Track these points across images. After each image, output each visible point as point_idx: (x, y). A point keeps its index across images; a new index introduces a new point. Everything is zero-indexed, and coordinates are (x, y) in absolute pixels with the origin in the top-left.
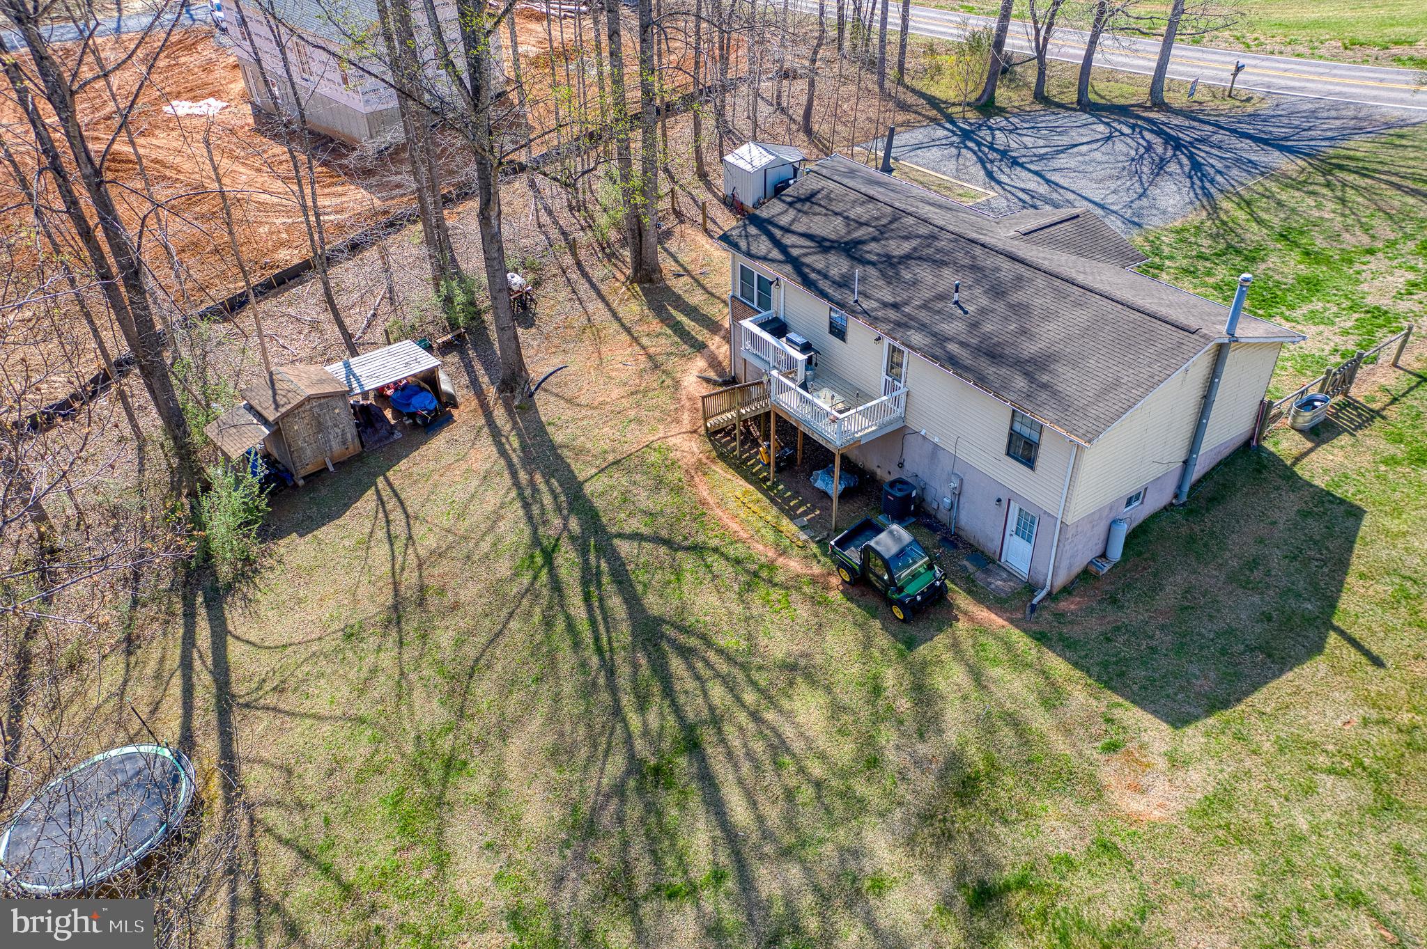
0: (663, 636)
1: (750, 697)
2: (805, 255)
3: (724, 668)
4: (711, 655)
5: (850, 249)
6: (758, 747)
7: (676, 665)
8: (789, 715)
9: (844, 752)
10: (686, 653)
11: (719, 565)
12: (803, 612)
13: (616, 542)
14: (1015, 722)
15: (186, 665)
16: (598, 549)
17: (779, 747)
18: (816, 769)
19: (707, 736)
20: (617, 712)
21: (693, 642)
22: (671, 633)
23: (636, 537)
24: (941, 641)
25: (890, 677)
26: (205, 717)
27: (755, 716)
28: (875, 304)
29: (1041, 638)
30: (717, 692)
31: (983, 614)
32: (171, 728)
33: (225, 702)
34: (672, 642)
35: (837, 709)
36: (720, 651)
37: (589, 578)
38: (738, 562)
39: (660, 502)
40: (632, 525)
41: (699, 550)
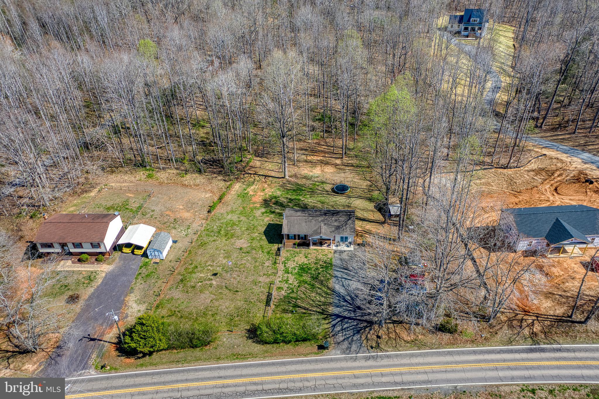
33: (350, 197)
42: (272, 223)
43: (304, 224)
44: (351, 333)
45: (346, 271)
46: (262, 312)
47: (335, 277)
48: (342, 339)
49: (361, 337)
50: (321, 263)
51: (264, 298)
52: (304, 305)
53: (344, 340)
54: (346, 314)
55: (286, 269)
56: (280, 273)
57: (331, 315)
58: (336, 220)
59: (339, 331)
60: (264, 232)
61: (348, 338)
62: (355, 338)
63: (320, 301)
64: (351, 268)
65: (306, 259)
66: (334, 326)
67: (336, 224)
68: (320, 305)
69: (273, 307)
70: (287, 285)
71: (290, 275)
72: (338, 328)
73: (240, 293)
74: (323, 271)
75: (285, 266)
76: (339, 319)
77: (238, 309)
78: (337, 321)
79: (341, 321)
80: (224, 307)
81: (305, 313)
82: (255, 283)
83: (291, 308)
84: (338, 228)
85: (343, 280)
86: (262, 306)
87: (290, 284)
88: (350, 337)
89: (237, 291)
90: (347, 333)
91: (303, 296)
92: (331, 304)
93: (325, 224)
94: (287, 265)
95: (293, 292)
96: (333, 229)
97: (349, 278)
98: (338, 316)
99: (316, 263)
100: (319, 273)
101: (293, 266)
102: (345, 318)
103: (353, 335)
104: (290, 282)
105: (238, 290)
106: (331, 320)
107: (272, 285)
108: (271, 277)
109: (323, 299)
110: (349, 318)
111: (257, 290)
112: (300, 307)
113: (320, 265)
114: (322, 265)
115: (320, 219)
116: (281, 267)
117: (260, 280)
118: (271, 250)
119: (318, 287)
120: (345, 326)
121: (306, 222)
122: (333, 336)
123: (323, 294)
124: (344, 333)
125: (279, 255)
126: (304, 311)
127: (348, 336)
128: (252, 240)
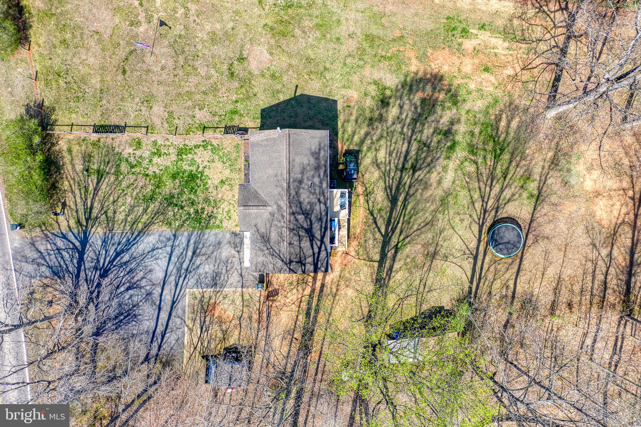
0: (392, 198)
1: (388, 168)
2: (318, 240)
3: (387, 179)
4: (387, 184)
5: (309, 231)
6: (394, 155)
7: (394, 188)
8: (385, 158)
9: (383, 142)
10: (391, 190)
11: (371, 204)
12: (367, 176)
13: (383, 234)
14: (356, 121)
15: (480, 278)
16: (388, 235)
17: (391, 153)
18: (389, 143)
19: (400, 166)
20: (410, 187)
21: (388, 191)
22: (390, 197)
23: (380, 231)
24: (351, 147)
25: (365, 148)
26: (480, 257)
27: (390, 163)
28: (322, 205)
30: (392, 174)
31: (340, 146)
32: (487, 259)
33: (475, 258)
34: (391, 195)
35: (377, 150)
36: (385, 183)
37: (393, 230)
38: (367, 202)
39: (369, 235)
40: (378, 235)
41: (372, 213)
42: (340, 107)
43: (270, 172)
44: (53, 260)
45: (190, 253)
46: (81, 120)
47: (175, 236)
48: (42, 248)
49: (46, 277)
50: (208, 209)
51: (114, 120)
52: (103, 187)
53: (40, 252)
54: (89, 255)
55: (191, 149)
56: (178, 141)
57: (85, 233)
58: (280, 235)
59: (55, 244)
60: (302, 95)
61: (44, 258)
62: (43, 269)
63: (115, 212)
64: (198, 262)
65: (216, 182)
66: (64, 237)
67: (274, 236)
68: (106, 212)
69: (94, 137)
70: (147, 154)
71: (174, 157)
72: (60, 243)
73: (120, 77)
74: (189, 214)
75: (197, 147)
76: (77, 244)
77: (83, 80)
78: (74, 240)
79: (75, 247)
80: (84, 57)
81: (86, 190)
82: (148, 100)
83: (95, 167)
84: (265, 239)
85: (169, 249)
86: (97, 120)
87: (151, 161)
88: (46, 261)
89: (124, 72)
90: (53, 257)
91: (124, 184)
92: (111, 230)
93: (272, 214)
94: (200, 151)
95: (132, 167)
96: (263, 230)
97: (173, 258)
98: (84, 242)
99: (206, 200)
100: (182, 208)
101: (199, 161)
102: (82, 254)
103: (49, 266)
104: (156, 160)
105: (128, 73)
106: (75, 231)
107: (144, 130)
108: (166, 125)
109: (120, 217)
110: (81, 260)
111: (130, 106)
112: (98, 183)
113: (203, 209)
114: (202, 212)
115: (284, 204)
116: (196, 138)
117: (155, 108)
118: (241, 115)
119: (148, 207)
120: (64, 253)
121: (276, 176)
122: (46, 235)
123: (132, 216)
124: (52, 252)
125: (226, 132)
126: (91, 188)
127: (47, 258)
128: (273, 76)
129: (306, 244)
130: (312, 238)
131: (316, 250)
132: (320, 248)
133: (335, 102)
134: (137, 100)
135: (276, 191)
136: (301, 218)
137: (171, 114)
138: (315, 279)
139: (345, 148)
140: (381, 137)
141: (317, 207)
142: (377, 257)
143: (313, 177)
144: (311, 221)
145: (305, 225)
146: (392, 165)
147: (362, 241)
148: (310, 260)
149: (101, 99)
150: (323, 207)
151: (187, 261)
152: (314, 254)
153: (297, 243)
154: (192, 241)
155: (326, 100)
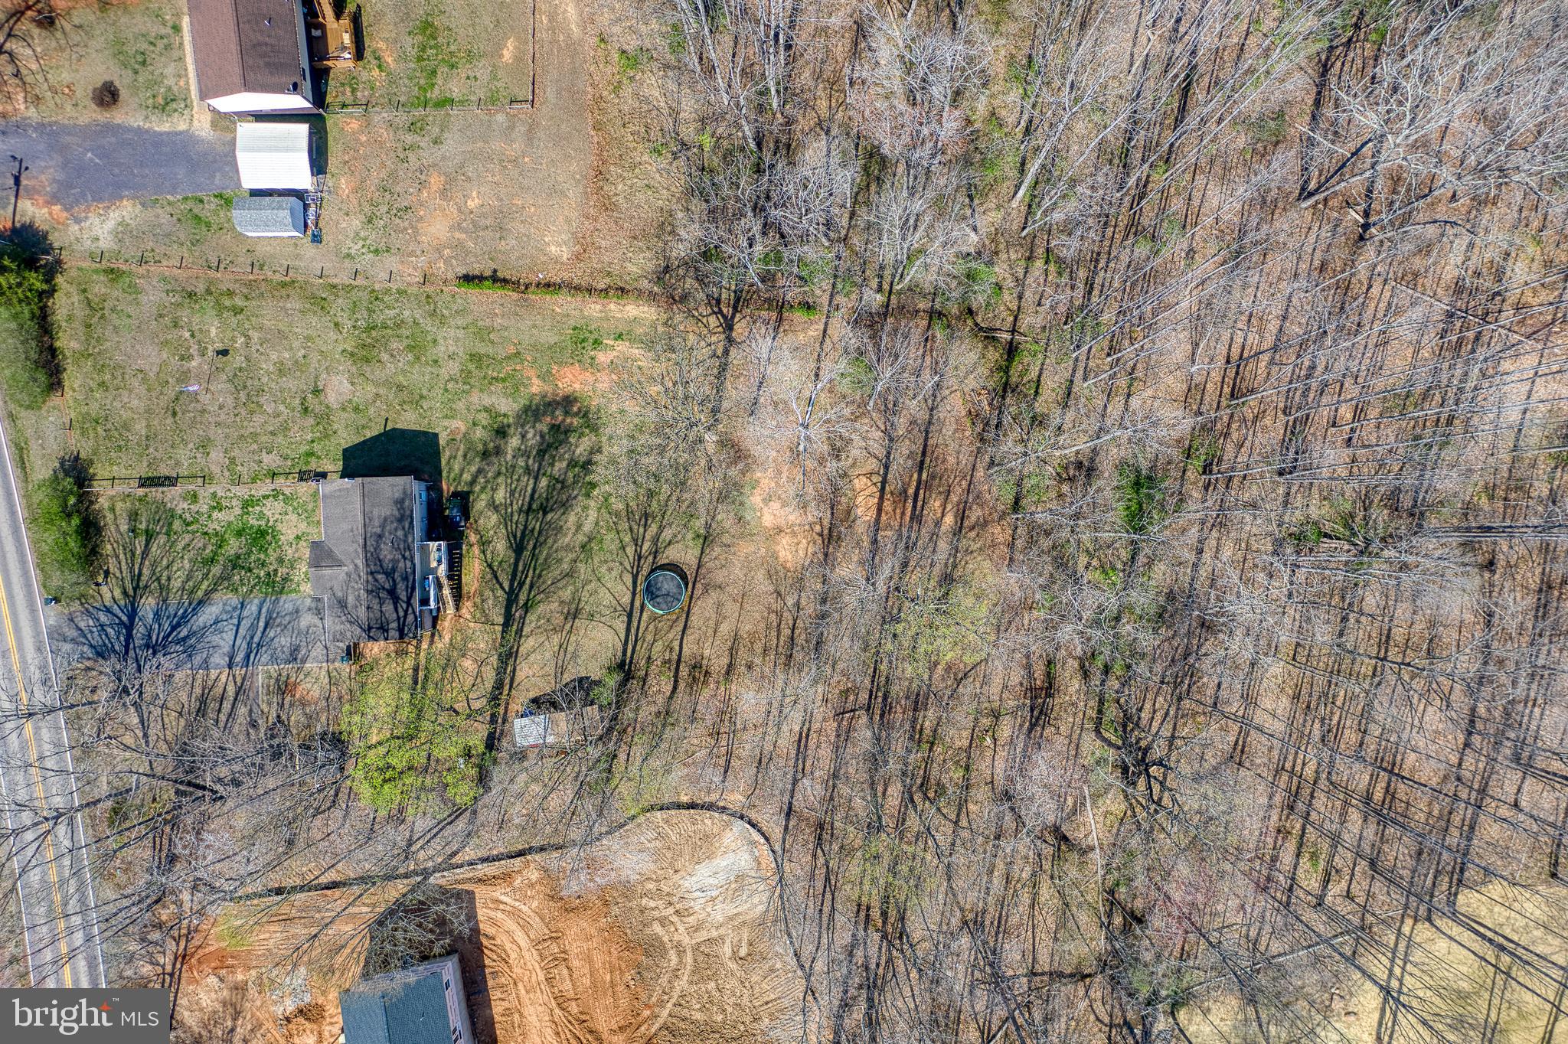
0: (517, 546)
1: (509, 510)
2: (404, 602)
3: (509, 523)
4: (510, 530)
5: (392, 593)
6: (517, 494)
7: (519, 534)
8: (505, 498)
9: (501, 479)
10: (515, 537)
11: (489, 556)
12: (481, 521)
13: (507, 590)
14: (465, 456)
15: (636, 641)
16: (514, 592)
17: (512, 493)
18: (509, 480)
19: (525, 508)
20: (540, 532)
21: (512, 538)
22: (514, 545)
23: (502, 588)
24: (459, 489)
25: (477, 488)
26: (636, 615)
27: (512, 504)
29: (440, 473)
30: (515, 518)
31: (445, 487)
32: (645, 616)
33: (630, 616)
34: (515, 542)
35: (494, 490)
36: (507, 529)
37: (521, 584)
38: (484, 553)
39: (488, 593)
40: (500, 592)
41: (490, 566)
42: (442, 442)
43: (345, 526)
44: (96, 640)
45: (262, 624)
46: (124, 473)
47: (242, 604)
48: (83, 625)
49: (89, 659)
50: (282, 571)
51: (164, 470)
52: (154, 549)
53: (81, 630)
54: (139, 631)
55: (258, 500)
56: (242, 491)
57: (133, 605)
58: (358, 598)
59: (98, 620)
60: (394, 430)
61: (85, 637)
62: (85, 649)
63: (169, 579)
64: (272, 635)
65: (291, 537)
66: (108, 610)
67: (351, 600)
68: (158, 579)
69: (141, 492)
70: (205, 509)
71: (238, 511)
72: (103, 618)
73: (170, 420)
74: (258, 577)
75: (266, 497)
76: (124, 618)
77: (126, 426)
78: (120, 614)
79: (122, 622)
80: (126, 400)
81: (133, 554)
82: (204, 446)
83: (143, 526)
84: (342, 604)
85: (235, 621)
86: (143, 470)
87: (210, 516)
88: (88, 640)
89: (174, 414)
90: (96, 635)
91: (180, 546)
92: (164, 601)
93: (348, 575)
94: (269, 502)
95: (188, 524)
96: (340, 594)
97: (240, 631)
98: (133, 615)
99: (281, 561)
100: (250, 570)
101: (268, 513)
102: (130, 628)
103: (91, 646)
104: (216, 514)
105: (180, 415)
106: (122, 603)
107: (200, 480)
108: (227, 474)
109: (176, 584)
110: (129, 637)
111: (183, 454)
112: (147, 545)
113: (276, 570)
114: (275, 575)
115: (360, 562)
116: (264, 488)
117: (213, 455)
118: (319, 457)
119: (209, 571)
120: (109, 630)
121: (350, 531)
122: (87, 610)
123: (191, 583)
124: (95, 630)
125: (301, 479)
126: (138, 552)
127: (89, 636)
128: (357, 409)
129: (388, 607)
130: (396, 600)
131: (401, 614)
132: (406, 612)
133: (436, 435)
134: (191, 445)
135: (351, 549)
136: (381, 577)
137: (232, 460)
138: (418, 647)
139: (452, 489)
140: (499, 474)
141: (401, 565)
142: (501, 620)
143: (396, 529)
144: (394, 581)
145: (387, 586)
146: (515, 507)
147: (478, 600)
148: (394, 625)
149: (147, 447)
150: (409, 564)
151: (259, 633)
152: (399, 618)
153: (376, 607)
154: (264, 610)
155: (425, 433)
